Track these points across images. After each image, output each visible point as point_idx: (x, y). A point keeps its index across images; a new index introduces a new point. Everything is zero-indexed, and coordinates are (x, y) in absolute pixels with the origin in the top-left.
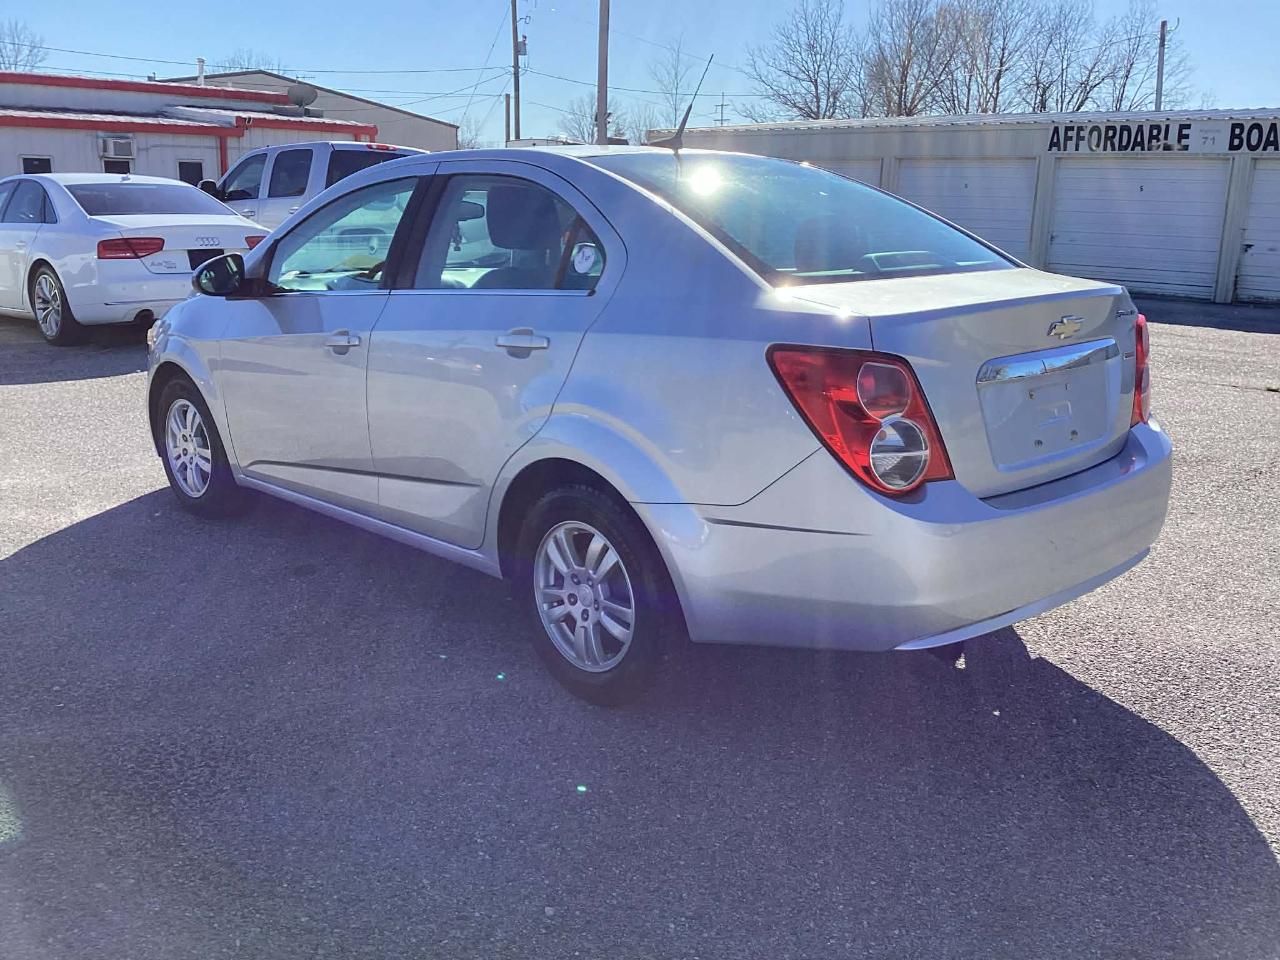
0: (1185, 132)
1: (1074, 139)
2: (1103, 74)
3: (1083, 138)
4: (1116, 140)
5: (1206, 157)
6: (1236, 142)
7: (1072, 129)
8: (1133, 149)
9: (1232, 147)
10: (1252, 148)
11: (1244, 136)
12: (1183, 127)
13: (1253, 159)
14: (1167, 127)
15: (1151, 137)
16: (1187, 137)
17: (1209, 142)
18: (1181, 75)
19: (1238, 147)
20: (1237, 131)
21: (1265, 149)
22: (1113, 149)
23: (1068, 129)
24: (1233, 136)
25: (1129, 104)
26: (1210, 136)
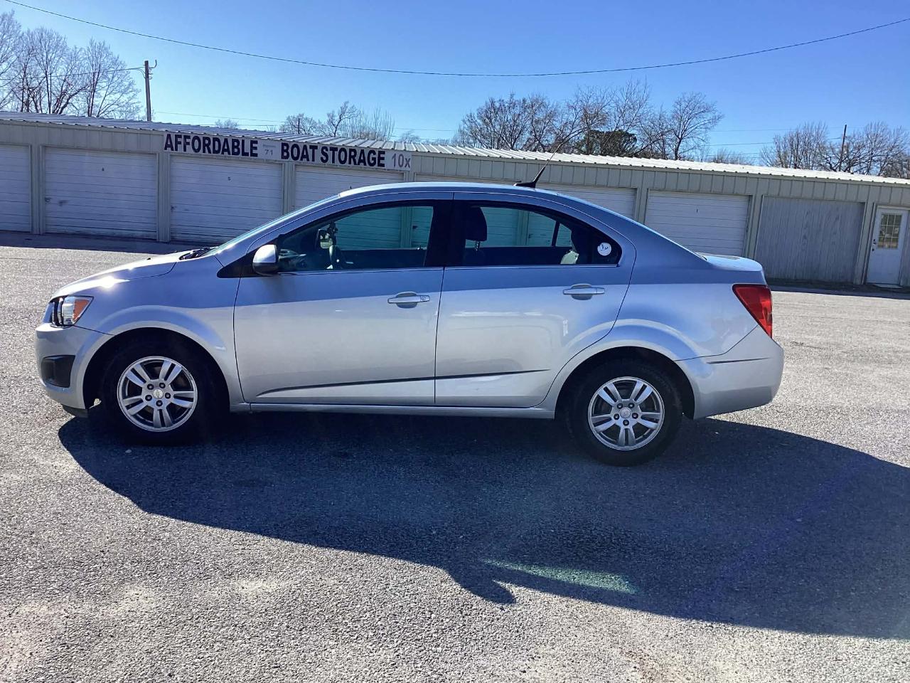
0: (254, 145)
1: (182, 143)
2: (78, 88)
3: (188, 143)
4: (211, 147)
5: (268, 162)
6: (285, 154)
7: (180, 137)
8: (223, 153)
9: (283, 157)
10: (295, 159)
11: (290, 151)
12: (253, 142)
13: (296, 165)
14: (243, 141)
15: (234, 147)
16: (256, 148)
17: (269, 153)
18: (131, 94)
19: (287, 157)
20: (285, 148)
21: (302, 159)
22: (210, 152)
23: (177, 136)
24: (283, 151)
25: (98, 110)
26: (270, 149)
